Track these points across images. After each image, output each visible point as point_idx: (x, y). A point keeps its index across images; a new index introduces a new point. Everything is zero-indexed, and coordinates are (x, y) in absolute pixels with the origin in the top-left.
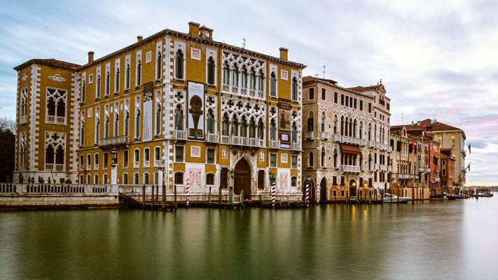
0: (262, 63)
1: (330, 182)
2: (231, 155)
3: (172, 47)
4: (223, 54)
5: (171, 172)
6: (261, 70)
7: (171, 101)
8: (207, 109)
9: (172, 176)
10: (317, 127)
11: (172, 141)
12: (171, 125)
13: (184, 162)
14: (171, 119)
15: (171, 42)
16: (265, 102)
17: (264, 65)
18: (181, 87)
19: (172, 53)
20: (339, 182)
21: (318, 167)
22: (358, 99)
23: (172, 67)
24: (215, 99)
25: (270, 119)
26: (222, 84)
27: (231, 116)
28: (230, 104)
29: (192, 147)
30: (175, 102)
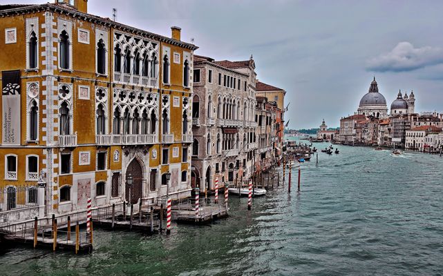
0: (154, 45)
1: (213, 170)
2: (123, 156)
3: (55, 27)
4: (115, 36)
5: (55, 188)
6: (154, 54)
7: (56, 98)
8: (97, 104)
9: (58, 193)
10: (204, 113)
11: (57, 149)
12: (55, 129)
13: (71, 173)
14: (56, 120)
15: (54, 21)
16: (159, 91)
17: (157, 47)
18: (67, 80)
19: (55, 35)
20: (220, 169)
21: (204, 156)
22: (237, 78)
23: (55, 54)
24: (106, 92)
25: (163, 109)
26: (114, 72)
27: (123, 110)
28: (122, 96)
29: (80, 153)
30: (60, 99)
